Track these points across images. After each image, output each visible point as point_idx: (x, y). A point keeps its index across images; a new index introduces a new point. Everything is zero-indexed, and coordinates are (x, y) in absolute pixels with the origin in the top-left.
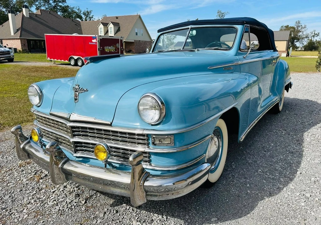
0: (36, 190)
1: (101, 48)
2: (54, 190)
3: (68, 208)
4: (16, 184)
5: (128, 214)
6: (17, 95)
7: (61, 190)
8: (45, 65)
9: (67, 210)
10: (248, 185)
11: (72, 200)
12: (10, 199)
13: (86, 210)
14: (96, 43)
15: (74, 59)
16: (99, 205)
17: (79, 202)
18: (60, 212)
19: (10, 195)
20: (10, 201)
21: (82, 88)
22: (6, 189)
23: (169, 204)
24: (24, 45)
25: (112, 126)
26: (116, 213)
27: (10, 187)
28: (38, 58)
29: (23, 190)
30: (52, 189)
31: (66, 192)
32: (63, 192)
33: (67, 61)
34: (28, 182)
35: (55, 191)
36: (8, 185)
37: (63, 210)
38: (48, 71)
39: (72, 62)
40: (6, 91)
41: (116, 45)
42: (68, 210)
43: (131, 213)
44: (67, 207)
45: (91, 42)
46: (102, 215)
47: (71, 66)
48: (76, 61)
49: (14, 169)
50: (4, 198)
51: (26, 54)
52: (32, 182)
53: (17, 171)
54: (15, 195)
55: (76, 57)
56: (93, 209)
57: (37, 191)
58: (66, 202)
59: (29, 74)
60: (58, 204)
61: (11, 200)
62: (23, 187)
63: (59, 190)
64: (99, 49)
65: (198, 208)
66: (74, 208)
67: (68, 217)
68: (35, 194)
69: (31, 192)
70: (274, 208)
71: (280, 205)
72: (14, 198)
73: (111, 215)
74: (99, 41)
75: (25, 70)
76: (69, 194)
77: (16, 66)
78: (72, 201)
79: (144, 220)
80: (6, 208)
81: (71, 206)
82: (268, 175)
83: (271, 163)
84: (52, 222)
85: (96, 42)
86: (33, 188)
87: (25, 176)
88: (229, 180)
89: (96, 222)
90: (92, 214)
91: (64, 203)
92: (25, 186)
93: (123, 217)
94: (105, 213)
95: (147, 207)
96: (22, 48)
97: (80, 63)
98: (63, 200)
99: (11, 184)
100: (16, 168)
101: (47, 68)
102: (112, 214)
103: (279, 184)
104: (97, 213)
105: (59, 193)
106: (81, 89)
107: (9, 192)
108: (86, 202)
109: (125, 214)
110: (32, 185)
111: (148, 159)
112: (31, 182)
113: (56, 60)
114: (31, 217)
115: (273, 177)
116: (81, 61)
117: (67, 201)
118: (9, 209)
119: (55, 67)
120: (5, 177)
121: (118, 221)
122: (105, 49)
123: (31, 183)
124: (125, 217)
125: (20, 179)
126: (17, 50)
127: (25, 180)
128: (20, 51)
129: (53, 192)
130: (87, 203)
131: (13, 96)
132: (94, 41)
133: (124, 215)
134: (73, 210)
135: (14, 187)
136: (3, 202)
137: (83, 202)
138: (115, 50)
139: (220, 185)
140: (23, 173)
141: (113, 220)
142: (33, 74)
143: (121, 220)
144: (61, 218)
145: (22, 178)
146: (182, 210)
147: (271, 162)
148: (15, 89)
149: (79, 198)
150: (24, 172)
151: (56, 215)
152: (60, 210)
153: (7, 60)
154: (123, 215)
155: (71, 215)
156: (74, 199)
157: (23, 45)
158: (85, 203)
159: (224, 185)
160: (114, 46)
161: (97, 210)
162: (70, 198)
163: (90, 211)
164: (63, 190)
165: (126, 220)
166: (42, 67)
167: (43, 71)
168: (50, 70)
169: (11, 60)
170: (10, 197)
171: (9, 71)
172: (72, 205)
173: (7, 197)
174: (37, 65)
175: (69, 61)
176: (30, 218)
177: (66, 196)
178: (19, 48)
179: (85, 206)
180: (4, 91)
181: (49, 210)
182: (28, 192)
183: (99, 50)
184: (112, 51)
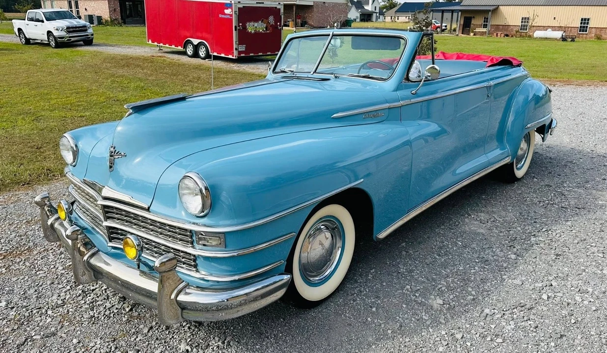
0: (70, 285)
1: (239, 26)
2: (94, 288)
3: (105, 316)
4: (48, 274)
5: (181, 333)
6: (88, 114)
7: (103, 289)
8: (143, 54)
9: (103, 318)
10: (374, 309)
11: (114, 304)
12: (35, 294)
13: (128, 321)
14: (231, 15)
15: (192, 43)
16: (148, 315)
17: (122, 308)
18: (93, 320)
19: (36, 288)
20: (34, 297)
21: (119, 152)
22: (33, 279)
23: (241, 325)
24: (115, 10)
25: (150, 212)
26: (166, 330)
27: (40, 276)
28: (136, 37)
29: (55, 283)
30: (93, 286)
31: (109, 292)
32: (106, 292)
33: (180, 48)
34: (63, 271)
35: (96, 288)
36: (38, 273)
37: (98, 317)
38: (147, 66)
39: (190, 51)
40: (71, 104)
41: (267, 18)
42: (105, 318)
43: (185, 332)
44: (104, 314)
45: (222, 14)
46: (146, 331)
47: (187, 57)
48: (196, 48)
49: (51, 249)
50: (28, 293)
51: (117, 29)
52: (70, 273)
53: (54, 253)
54: (42, 289)
55: (196, 42)
56: (138, 320)
57: (72, 286)
58: (104, 306)
59: (114, 70)
60: (93, 308)
61: (36, 296)
62: (56, 278)
63: (102, 288)
64: (236, 27)
65: (281, 335)
66: (113, 316)
67: (101, 328)
68: (69, 290)
69: (64, 287)
70: (393, 349)
71: (405, 346)
72: (41, 294)
73: (158, 331)
74: (237, 13)
75: (109, 63)
76: (113, 295)
77: (95, 55)
78: (113, 306)
79: (197, 344)
80: (28, 306)
81: (110, 314)
82: (416, 296)
83: (435, 277)
84: (79, 332)
85: (231, 13)
86: (68, 281)
87: (62, 262)
88: (350, 298)
89: (135, 339)
90: (134, 327)
91: (102, 308)
92: (59, 277)
93: (173, 337)
94: (151, 328)
95: (209, 326)
96: (110, 17)
97: (203, 53)
98: (102, 303)
99: (41, 272)
100: (54, 248)
101: (145, 59)
102: (160, 331)
103: (424, 314)
104: (141, 326)
105: (99, 293)
106: (117, 153)
107: (37, 284)
108: (131, 310)
109: (177, 333)
110: (68, 277)
111: (193, 263)
112: (67, 272)
113: (161, 44)
114: (55, 323)
115: (423, 300)
116: (205, 49)
117: (106, 306)
118: (30, 308)
119: (159, 58)
120: (36, 261)
121: (163, 341)
122: (248, 27)
123: (67, 274)
124: (175, 337)
125: (54, 267)
126: (102, 19)
127: (61, 268)
128: (107, 21)
129: (93, 290)
130: (133, 310)
131: (80, 116)
132: (227, 11)
133: (175, 334)
134: (111, 319)
135: (44, 277)
136: (26, 297)
137: (127, 310)
138: (266, 28)
139: (332, 304)
140: (60, 256)
141: (157, 339)
142: (121, 72)
143: (168, 340)
144: (92, 328)
145: (58, 264)
146: (255, 336)
147: (436, 274)
148: (86, 102)
149: (124, 303)
150: (63, 256)
151: (87, 323)
152: (94, 316)
153: (82, 42)
154: (173, 334)
155: (106, 325)
156: (116, 303)
157: (112, 11)
158: (129, 312)
159: (338, 305)
160: (265, 20)
161: (142, 322)
162: (112, 302)
163: (132, 323)
164: (105, 289)
165: (174, 341)
166: (138, 58)
167: (138, 67)
168: (149, 65)
169: (88, 42)
170: (36, 291)
171: (83, 64)
172: (112, 311)
173: (32, 291)
174: (129, 54)
175: (185, 47)
176: (53, 323)
177: (108, 298)
178: (106, 16)
179: (129, 315)
180: (68, 104)
181: (80, 316)
182: (60, 286)
183: (236, 30)
184: (261, 31)
